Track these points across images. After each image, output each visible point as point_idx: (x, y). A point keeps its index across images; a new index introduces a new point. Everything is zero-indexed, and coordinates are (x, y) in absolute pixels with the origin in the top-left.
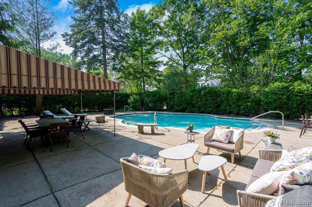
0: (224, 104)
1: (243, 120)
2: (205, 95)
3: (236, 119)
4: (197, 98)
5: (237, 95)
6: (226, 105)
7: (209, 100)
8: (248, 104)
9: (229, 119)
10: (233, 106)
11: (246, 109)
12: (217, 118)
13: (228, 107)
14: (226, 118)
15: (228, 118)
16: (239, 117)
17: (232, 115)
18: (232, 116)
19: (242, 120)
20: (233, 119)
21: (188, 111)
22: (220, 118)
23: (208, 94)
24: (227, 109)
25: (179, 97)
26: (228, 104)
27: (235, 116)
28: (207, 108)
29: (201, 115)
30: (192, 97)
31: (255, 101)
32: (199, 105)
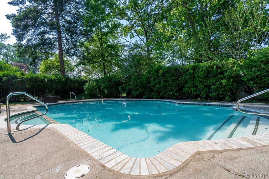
0: (188, 85)
1: (216, 105)
2: (163, 75)
3: (205, 105)
4: (155, 79)
5: (206, 71)
6: (191, 85)
7: (169, 81)
8: (224, 81)
9: (194, 104)
10: (201, 86)
11: (220, 90)
12: (178, 104)
13: (193, 89)
14: (189, 104)
15: (192, 104)
16: (209, 102)
17: (199, 99)
18: (199, 101)
19: (214, 105)
20: (200, 105)
21: (145, 97)
22: (181, 104)
23: (167, 73)
24: (192, 91)
25: (134, 80)
26: (194, 84)
27: (203, 101)
28: (167, 92)
29: (159, 101)
30: (148, 79)
31: (233, 77)
32: (158, 88)
